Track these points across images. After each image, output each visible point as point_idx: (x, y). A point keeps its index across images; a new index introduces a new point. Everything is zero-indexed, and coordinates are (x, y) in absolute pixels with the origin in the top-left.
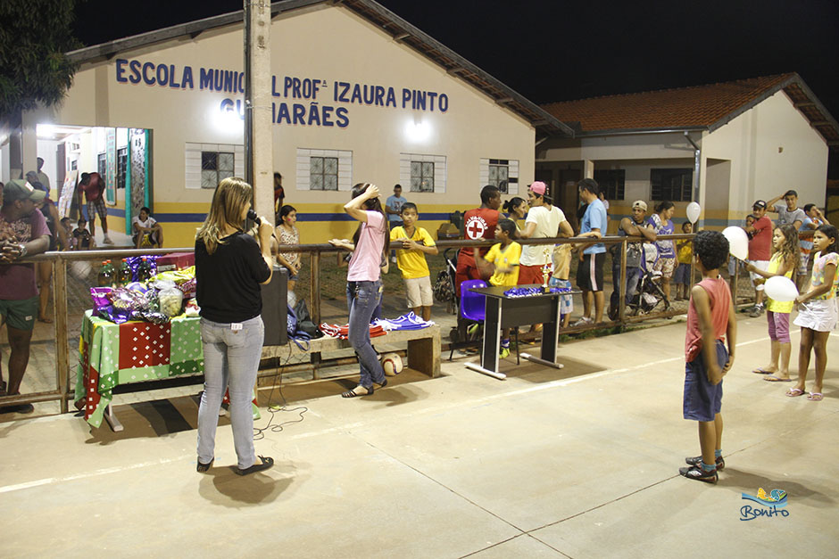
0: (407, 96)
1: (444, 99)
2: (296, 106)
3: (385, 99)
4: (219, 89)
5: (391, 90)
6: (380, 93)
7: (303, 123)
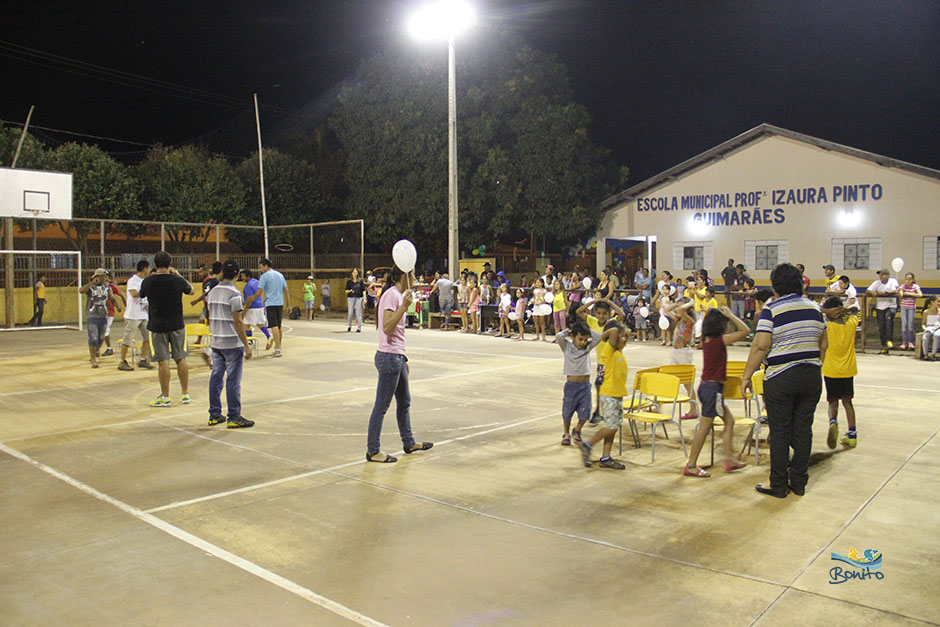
0: (838, 191)
1: (877, 189)
2: (743, 212)
3: (816, 197)
4: (692, 208)
5: (822, 190)
6: (812, 193)
7: (748, 223)
